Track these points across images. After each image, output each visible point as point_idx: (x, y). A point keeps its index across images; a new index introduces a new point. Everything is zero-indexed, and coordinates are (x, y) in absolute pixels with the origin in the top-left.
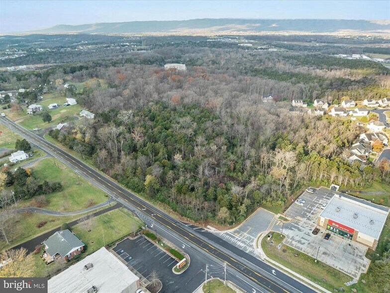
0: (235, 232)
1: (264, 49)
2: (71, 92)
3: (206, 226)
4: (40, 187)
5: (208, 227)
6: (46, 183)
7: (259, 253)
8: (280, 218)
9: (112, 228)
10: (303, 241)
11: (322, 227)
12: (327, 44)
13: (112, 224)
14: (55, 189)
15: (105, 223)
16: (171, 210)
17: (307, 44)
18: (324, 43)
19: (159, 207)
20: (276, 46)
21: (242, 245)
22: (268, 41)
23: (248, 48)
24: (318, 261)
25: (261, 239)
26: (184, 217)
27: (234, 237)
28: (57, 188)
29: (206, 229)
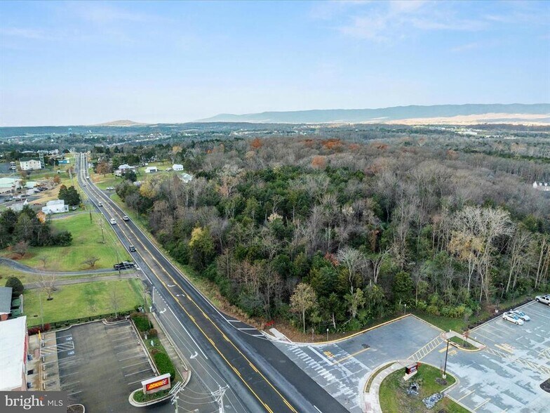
0: (326, 349)
3: (266, 328)
5: (273, 330)
7: (368, 403)
8: (455, 339)
10: (508, 400)
16: (217, 293)
21: (330, 377)
23: (469, 136)
26: (234, 308)
27: (318, 359)
29: (264, 333)
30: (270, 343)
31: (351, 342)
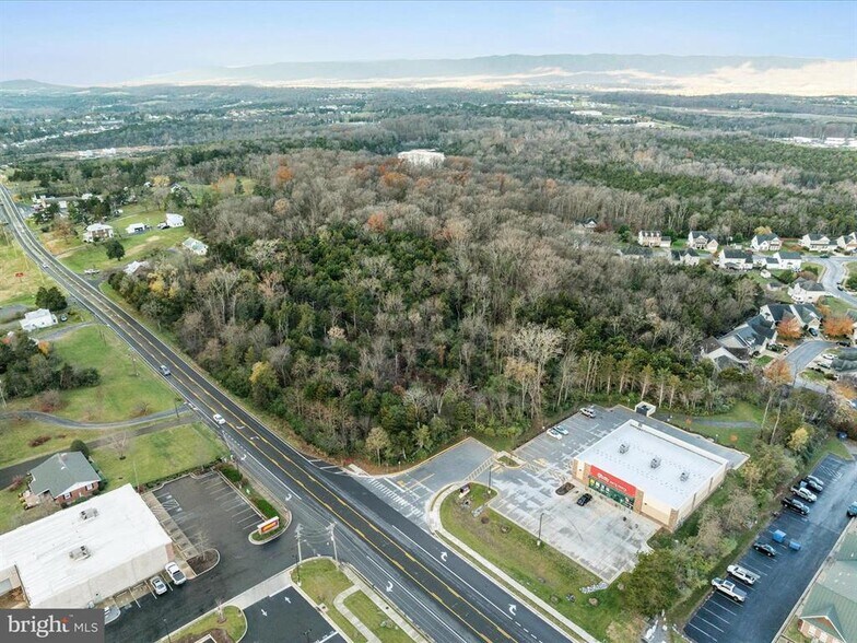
0: (398, 479)
1: (627, 122)
2: (179, 202)
3: (345, 465)
4: (56, 376)
5: (352, 466)
6: (68, 369)
7: (431, 519)
8: (504, 459)
9: (167, 456)
10: (531, 504)
11: (581, 481)
12: (775, 114)
13: (170, 450)
14: (85, 381)
15: (157, 446)
16: (292, 432)
17: (729, 114)
18: (770, 111)
19: (270, 425)
20: (654, 117)
22: (641, 106)
23: (590, 120)
24: (542, 544)
25: (445, 494)
26: (311, 446)
27: (393, 488)
28: (88, 380)
29: (345, 470)
30: (350, 478)
31: (419, 470)
